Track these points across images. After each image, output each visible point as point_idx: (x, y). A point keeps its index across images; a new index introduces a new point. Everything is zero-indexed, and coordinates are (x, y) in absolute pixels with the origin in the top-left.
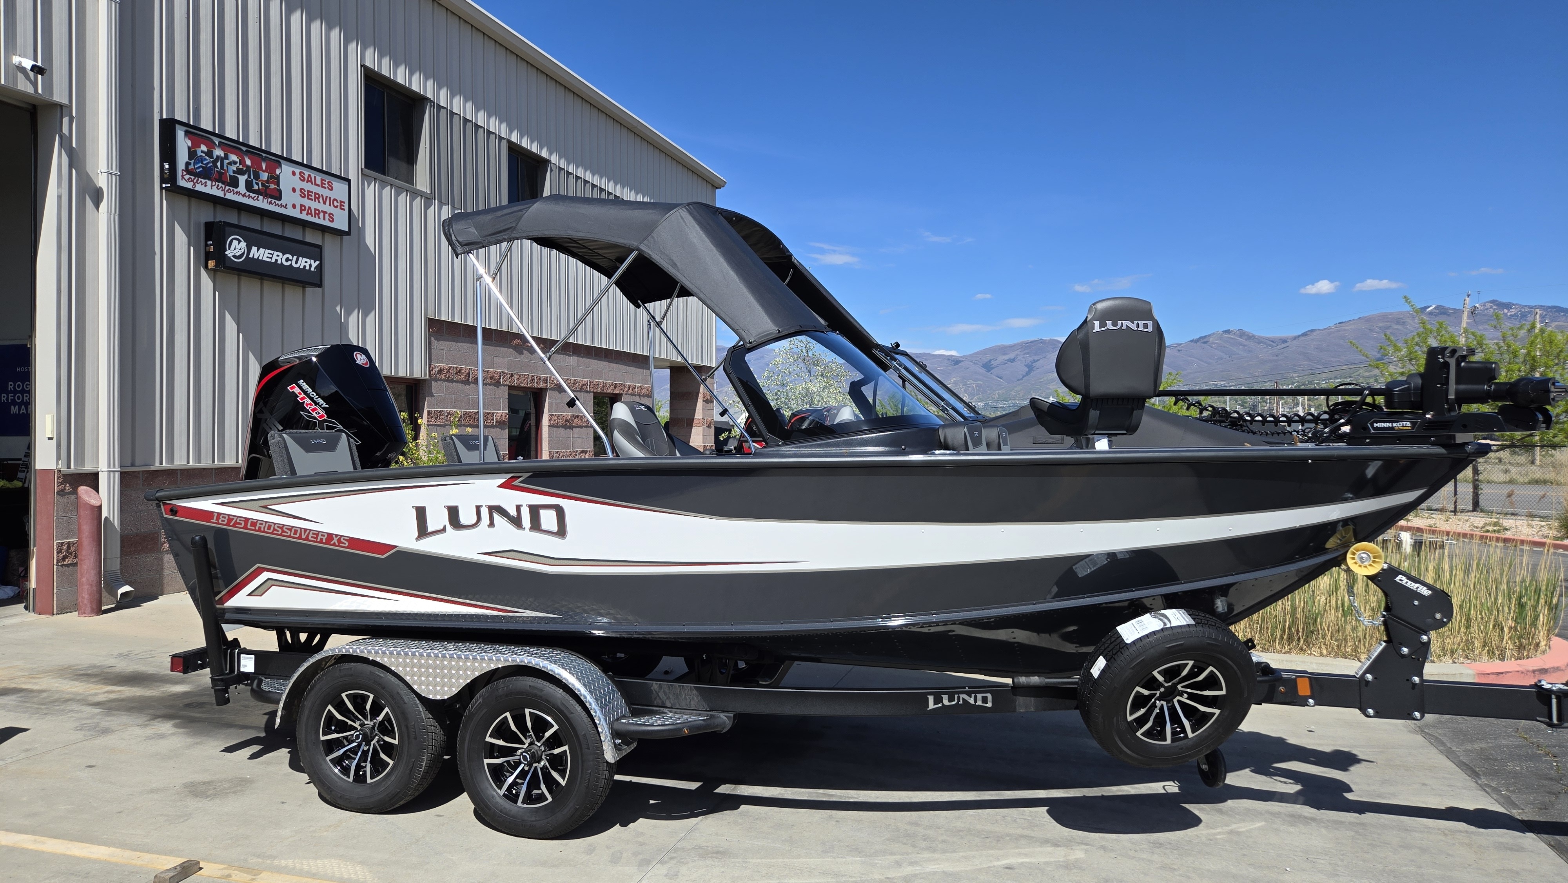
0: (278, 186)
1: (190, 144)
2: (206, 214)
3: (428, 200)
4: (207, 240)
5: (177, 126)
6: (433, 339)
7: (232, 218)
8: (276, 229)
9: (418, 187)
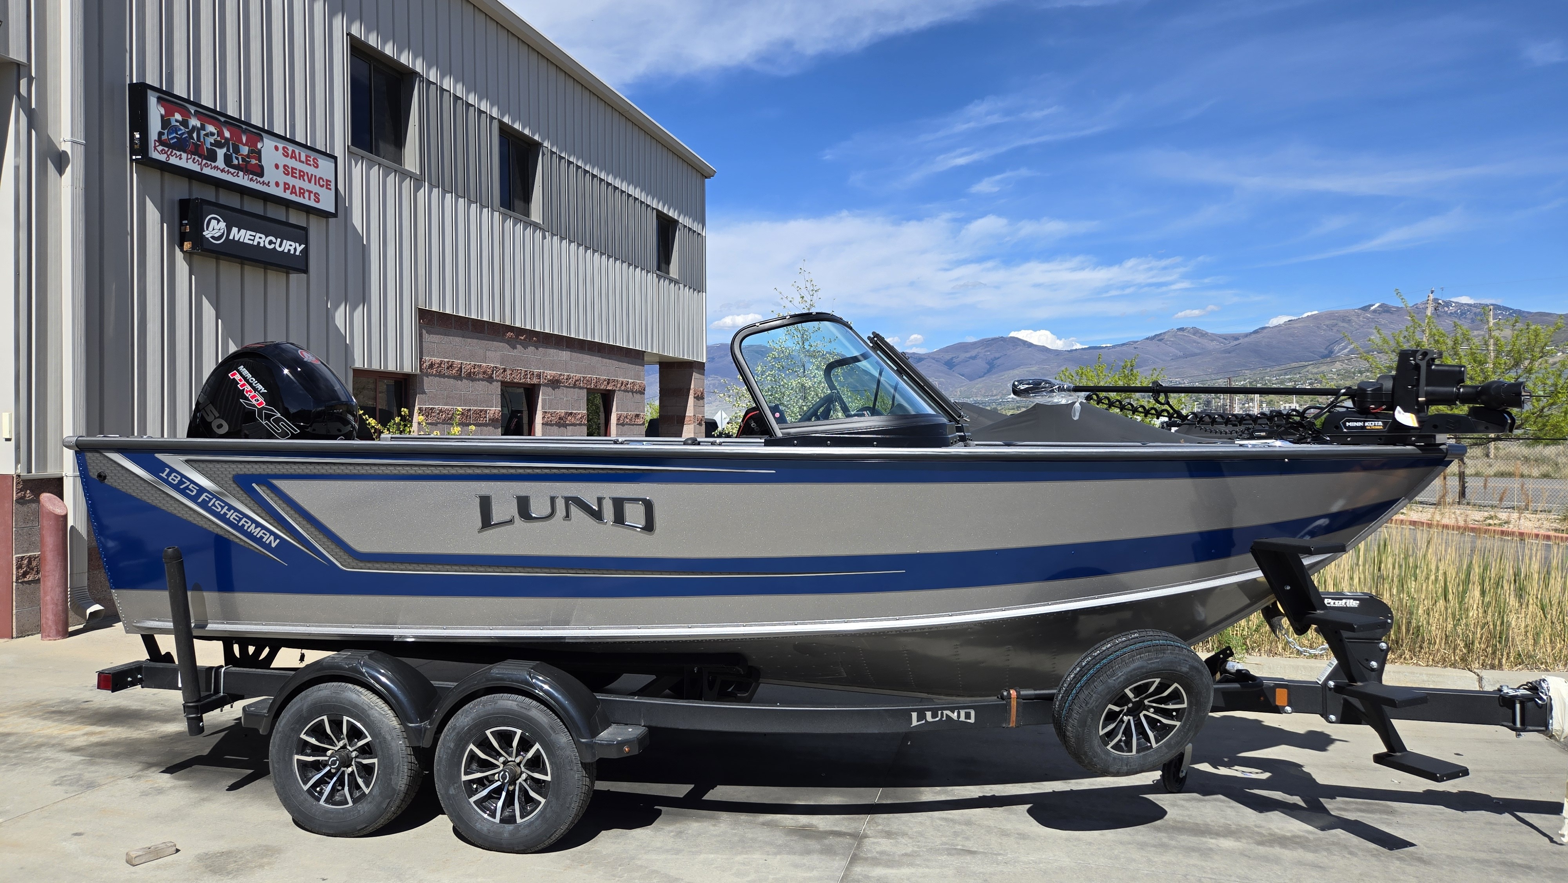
0: (260, 161)
1: (163, 112)
2: (180, 190)
3: (418, 181)
4: (181, 219)
5: (149, 92)
6: (424, 332)
7: (209, 194)
8: (256, 207)
9: (407, 168)
